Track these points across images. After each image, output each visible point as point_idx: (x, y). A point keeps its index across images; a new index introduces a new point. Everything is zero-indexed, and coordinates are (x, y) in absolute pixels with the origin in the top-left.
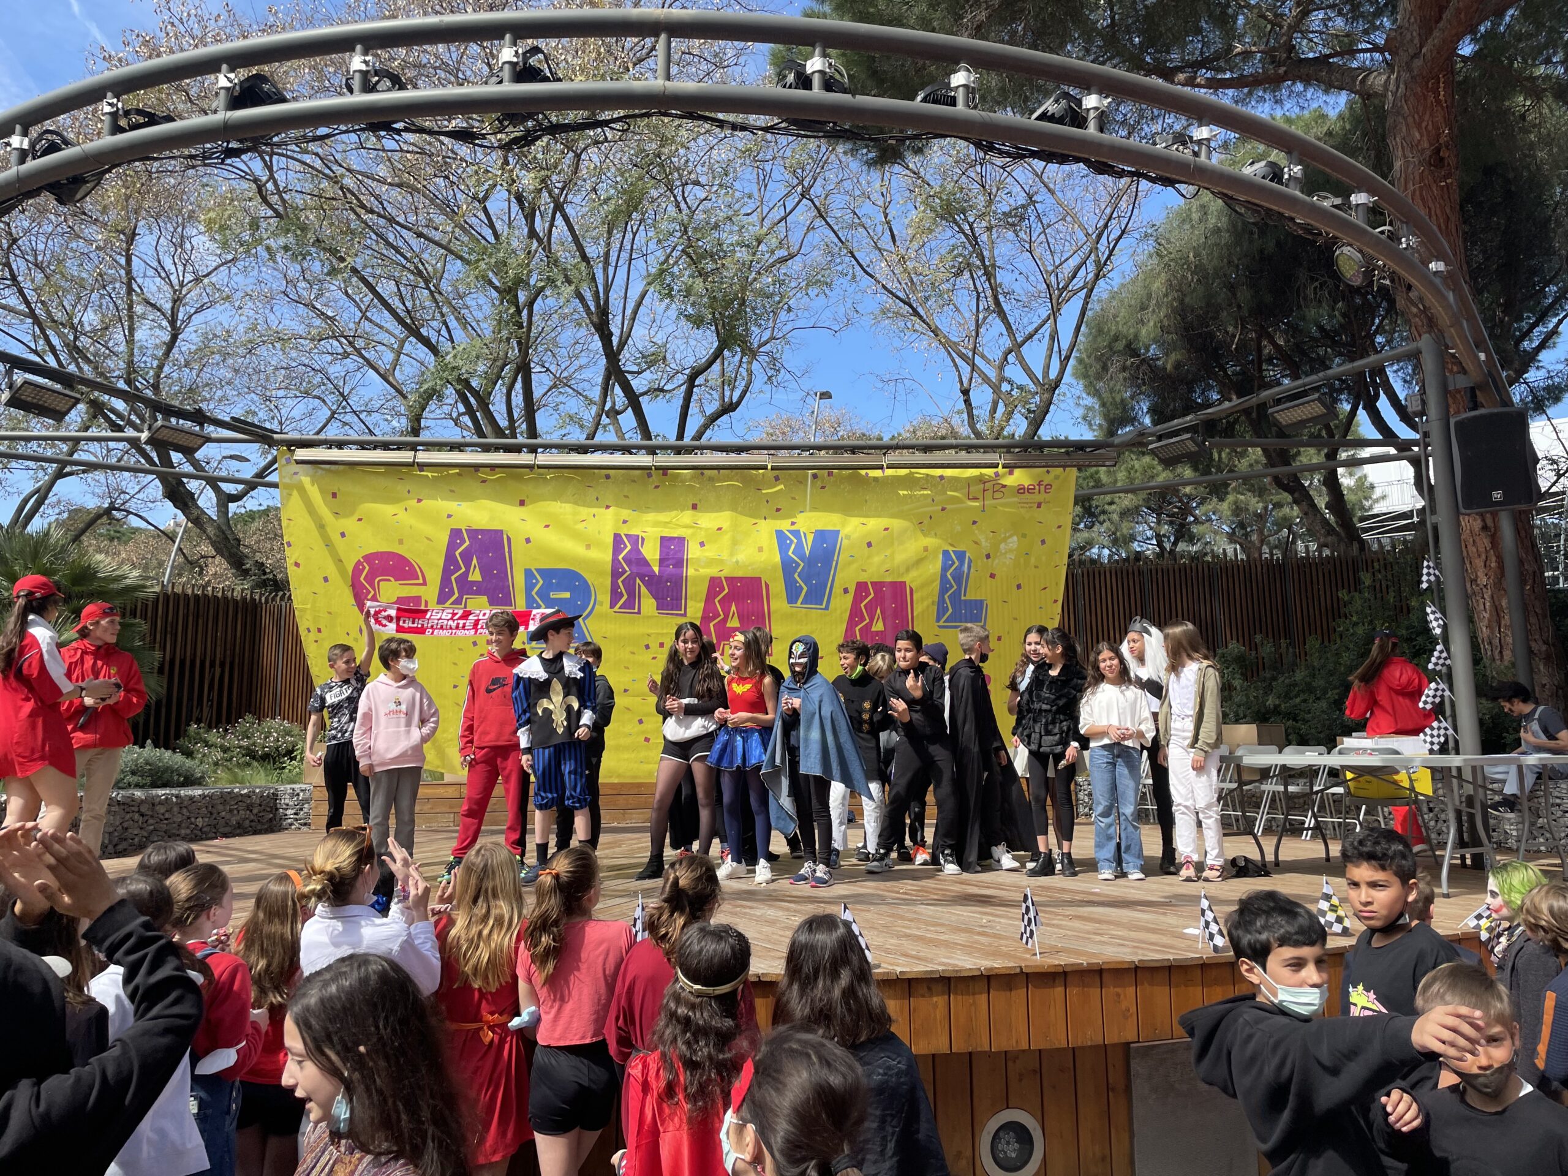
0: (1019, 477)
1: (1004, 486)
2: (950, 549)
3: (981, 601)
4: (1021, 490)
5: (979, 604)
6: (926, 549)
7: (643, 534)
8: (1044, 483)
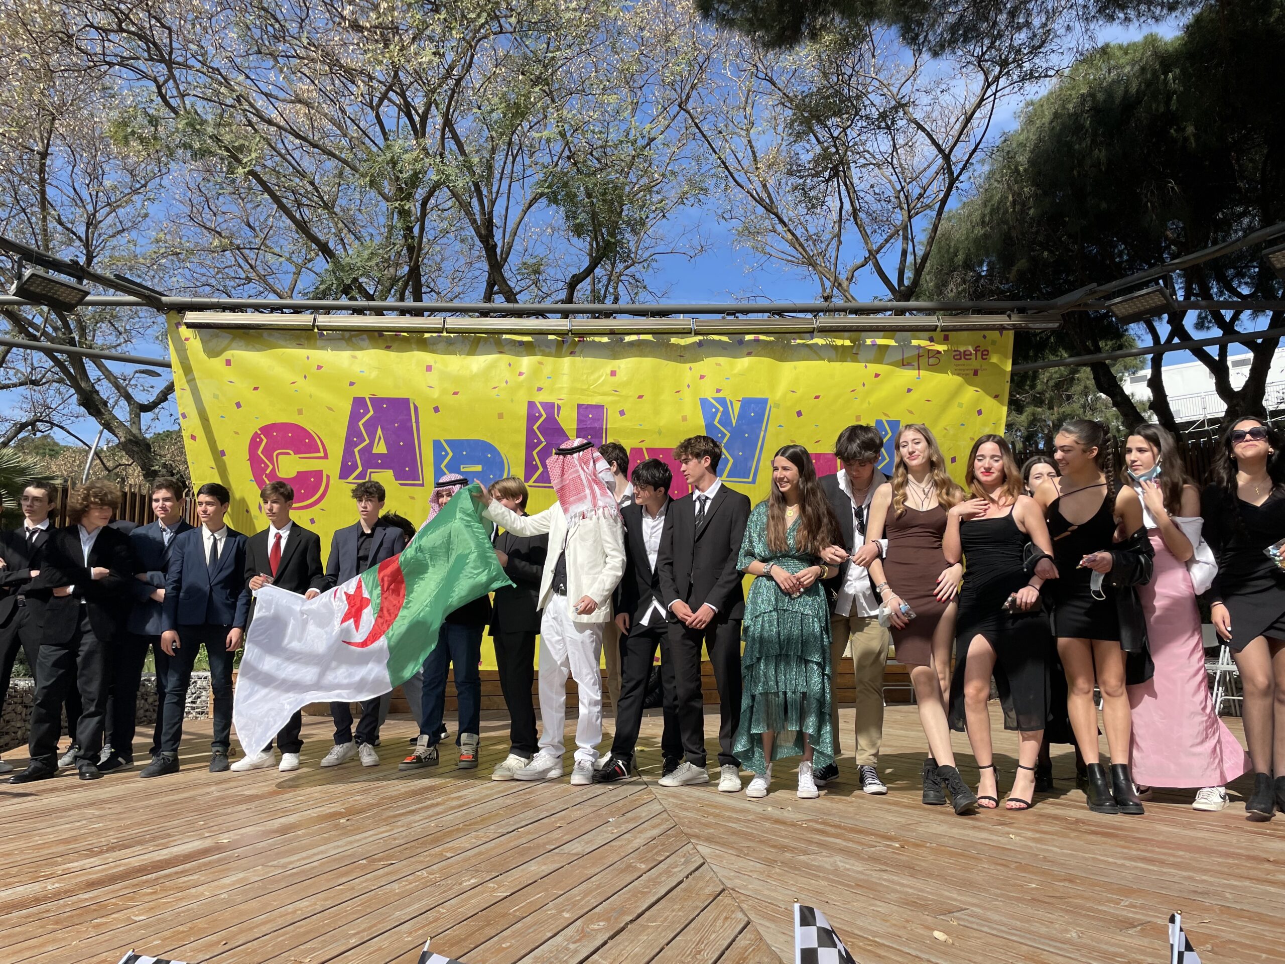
1: (939, 352)
2: (884, 418)
4: (957, 355)
7: (560, 402)
8: (981, 349)
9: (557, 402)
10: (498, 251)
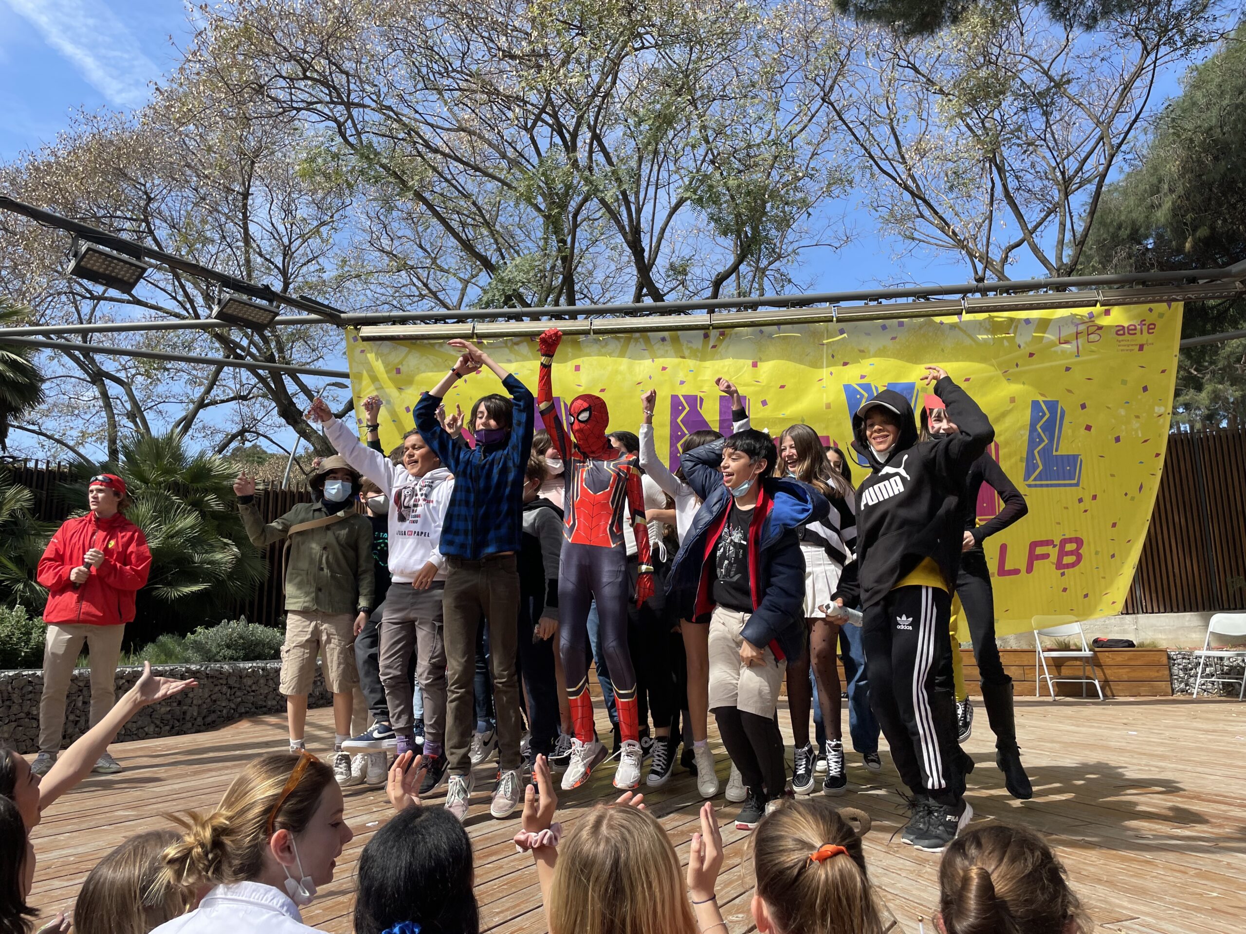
0: (1118, 317)
1: (1100, 328)
2: (1041, 399)
3: (1075, 457)
4: (1120, 330)
5: (1072, 460)
6: (1013, 400)
7: (702, 395)
8: (1147, 323)
9: (700, 394)
10: (646, 255)
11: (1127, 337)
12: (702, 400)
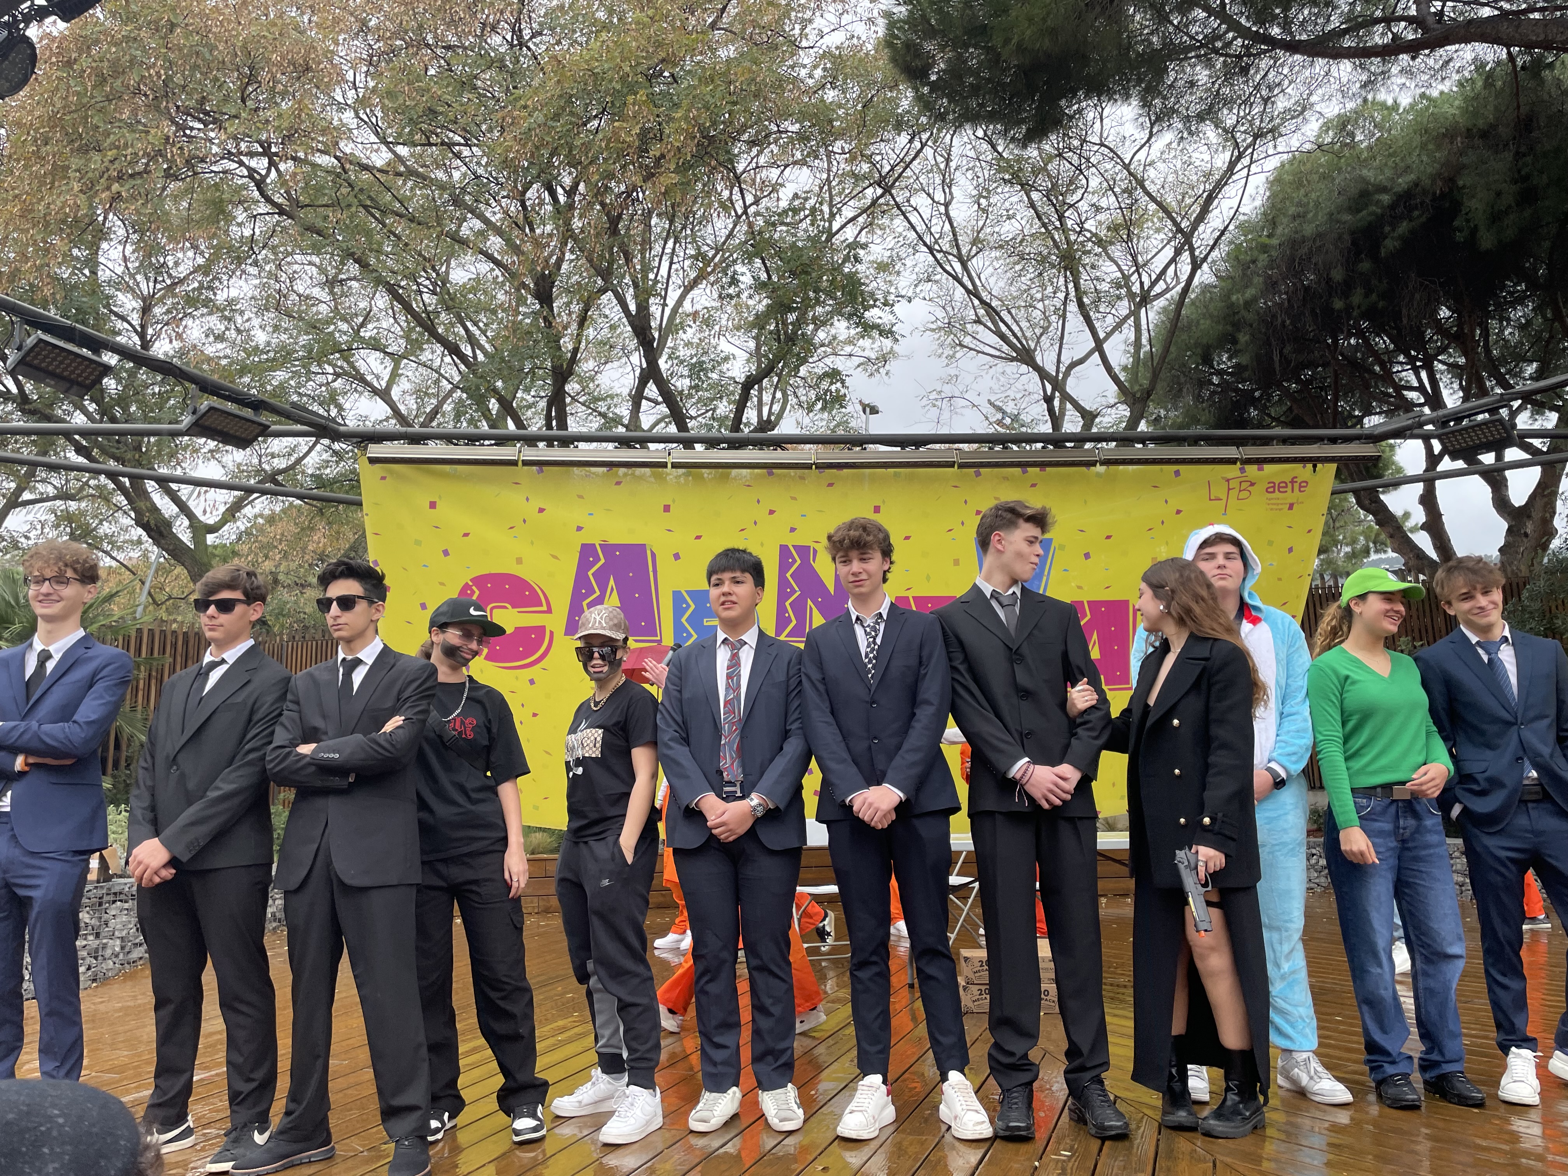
1: (1252, 484)
4: (1271, 489)
7: (812, 545)
8: (1299, 480)
11: (1277, 494)
12: (815, 551)
